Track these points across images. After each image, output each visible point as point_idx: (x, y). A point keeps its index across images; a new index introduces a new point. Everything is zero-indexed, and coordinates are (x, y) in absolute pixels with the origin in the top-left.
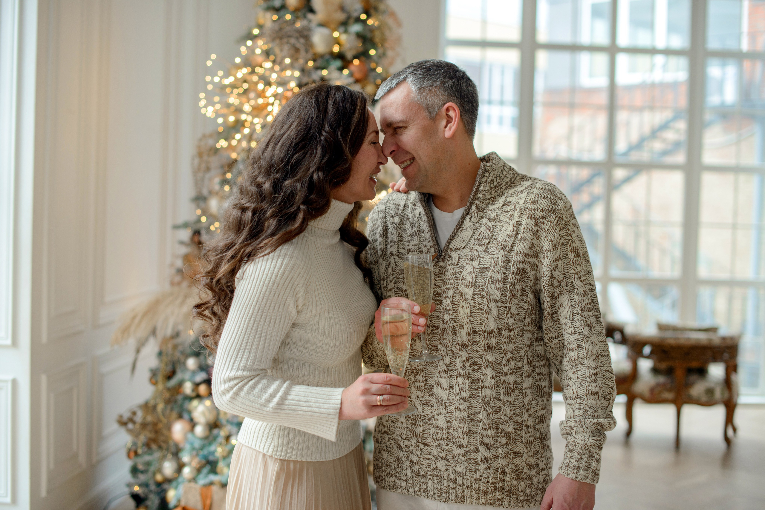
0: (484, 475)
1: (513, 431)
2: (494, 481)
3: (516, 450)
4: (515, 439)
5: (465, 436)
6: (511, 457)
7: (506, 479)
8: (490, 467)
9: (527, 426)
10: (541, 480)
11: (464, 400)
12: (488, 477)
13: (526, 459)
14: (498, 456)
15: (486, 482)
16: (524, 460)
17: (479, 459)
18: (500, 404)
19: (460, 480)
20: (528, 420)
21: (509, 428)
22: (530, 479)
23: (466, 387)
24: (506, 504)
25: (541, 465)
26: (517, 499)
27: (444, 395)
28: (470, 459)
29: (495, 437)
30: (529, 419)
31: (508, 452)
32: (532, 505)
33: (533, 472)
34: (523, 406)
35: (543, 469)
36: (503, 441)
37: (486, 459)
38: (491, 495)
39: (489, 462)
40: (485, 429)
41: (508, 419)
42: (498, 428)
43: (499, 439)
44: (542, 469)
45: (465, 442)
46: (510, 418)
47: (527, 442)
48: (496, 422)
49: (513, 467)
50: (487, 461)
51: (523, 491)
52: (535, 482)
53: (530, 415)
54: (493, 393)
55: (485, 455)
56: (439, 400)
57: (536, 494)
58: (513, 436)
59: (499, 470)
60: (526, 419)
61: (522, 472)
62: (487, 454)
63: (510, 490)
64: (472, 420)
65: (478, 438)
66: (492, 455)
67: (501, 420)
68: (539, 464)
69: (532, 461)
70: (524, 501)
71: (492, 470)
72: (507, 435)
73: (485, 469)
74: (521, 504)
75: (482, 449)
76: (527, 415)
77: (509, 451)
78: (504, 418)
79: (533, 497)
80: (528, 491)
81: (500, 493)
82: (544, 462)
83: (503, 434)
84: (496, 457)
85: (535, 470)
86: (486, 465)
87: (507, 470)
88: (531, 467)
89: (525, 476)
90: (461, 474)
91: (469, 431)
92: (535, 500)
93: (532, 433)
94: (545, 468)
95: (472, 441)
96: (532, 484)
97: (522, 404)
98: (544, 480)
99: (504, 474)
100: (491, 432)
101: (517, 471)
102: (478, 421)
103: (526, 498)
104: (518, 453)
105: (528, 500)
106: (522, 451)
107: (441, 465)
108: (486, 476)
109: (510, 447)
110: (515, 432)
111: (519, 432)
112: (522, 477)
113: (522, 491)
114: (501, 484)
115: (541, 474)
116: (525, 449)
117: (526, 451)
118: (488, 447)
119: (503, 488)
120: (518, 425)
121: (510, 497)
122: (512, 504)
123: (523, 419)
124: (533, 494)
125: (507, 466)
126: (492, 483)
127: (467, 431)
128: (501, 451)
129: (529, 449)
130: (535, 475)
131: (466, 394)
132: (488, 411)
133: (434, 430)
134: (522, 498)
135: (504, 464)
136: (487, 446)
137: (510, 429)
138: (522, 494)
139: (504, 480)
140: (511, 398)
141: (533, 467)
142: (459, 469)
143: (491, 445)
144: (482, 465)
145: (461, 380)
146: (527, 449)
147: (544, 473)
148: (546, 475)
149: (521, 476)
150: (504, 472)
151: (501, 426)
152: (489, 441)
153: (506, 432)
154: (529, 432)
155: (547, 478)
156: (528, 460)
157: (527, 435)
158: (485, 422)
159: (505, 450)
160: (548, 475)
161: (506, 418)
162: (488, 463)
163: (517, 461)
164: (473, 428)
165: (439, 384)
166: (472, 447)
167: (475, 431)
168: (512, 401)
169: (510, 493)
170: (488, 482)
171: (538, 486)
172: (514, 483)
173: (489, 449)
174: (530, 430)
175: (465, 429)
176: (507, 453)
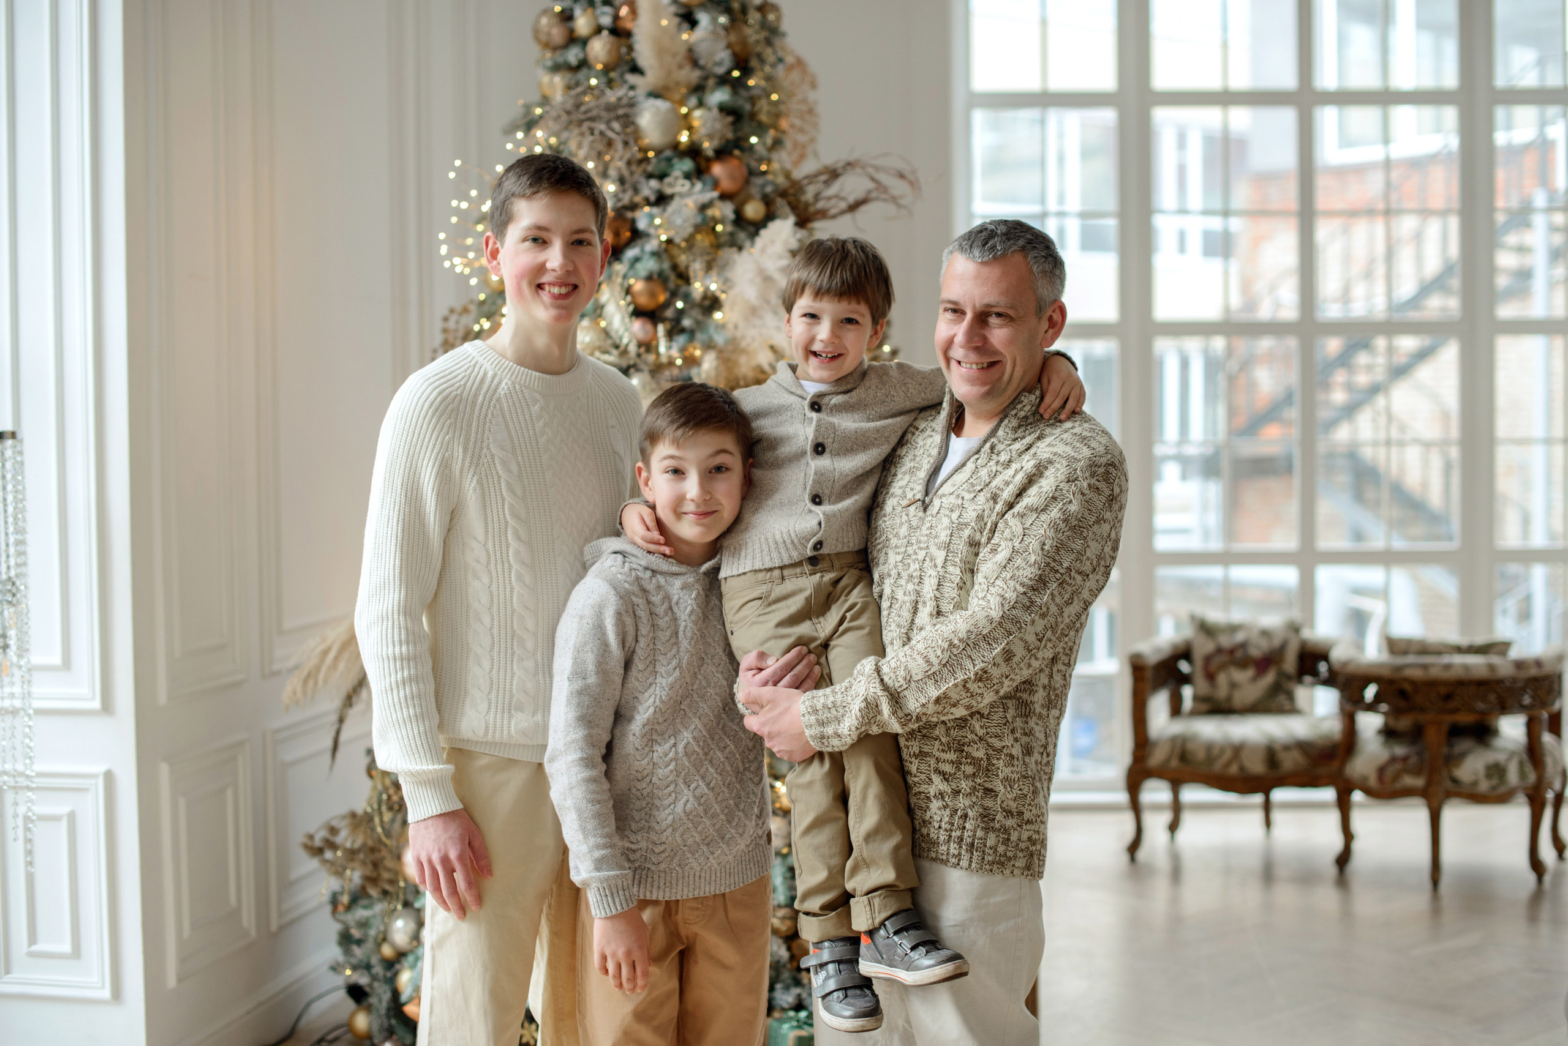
0: (936, 817)
1: (985, 758)
2: (948, 827)
3: (988, 785)
4: (988, 770)
5: (913, 759)
6: (980, 795)
7: (968, 826)
8: (945, 807)
9: (1012, 757)
10: (1025, 837)
12: (941, 821)
13: (1003, 802)
14: (960, 791)
15: (937, 827)
16: (999, 803)
17: (932, 794)
20: (1012, 746)
21: (979, 753)
22: (1006, 831)
24: (964, 863)
25: (1027, 815)
26: (983, 859)
28: (920, 793)
29: (957, 764)
30: (1015, 744)
31: (975, 788)
32: (1007, 872)
33: (1010, 822)
34: (1005, 725)
35: (1028, 822)
36: (970, 770)
37: (941, 795)
38: (943, 848)
39: (946, 799)
40: (943, 751)
41: (976, 738)
42: (962, 751)
43: (962, 767)
44: (1028, 820)
46: (981, 739)
47: (1006, 779)
48: (959, 741)
49: (981, 810)
50: (943, 798)
51: (994, 849)
52: (1014, 837)
53: (1016, 740)
55: (941, 788)
57: (1015, 857)
58: (984, 764)
59: (959, 812)
60: (1010, 745)
61: (994, 819)
63: (972, 844)
64: (924, 736)
65: (932, 762)
66: (950, 790)
67: (967, 740)
68: (1023, 813)
69: (1013, 805)
70: (993, 863)
71: (948, 812)
72: (975, 762)
73: (939, 809)
74: (987, 867)
75: (936, 779)
76: (1011, 738)
77: (977, 787)
78: (971, 736)
79: (1010, 859)
80: (1001, 849)
81: (956, 845)
82: (1034, 811)
83: (969, 761)
84: (956, 792)
85: (1015, 820)
86: (940, 803)
87: (971, 814)
88: (1008, 813)
89: (997, 826)
91: (920, 752)
92: (1014, 865)
93: (1019, 768)
94: (1034, 821)
95: (923, 767)
96: (1008, 839)
97: (1004, 721)
98: (1030, 839)
99: (966, 819)
100: (952, 756)
101: (986, 816)
102: (932, 738)
103: (997, 858)
104: (991, 790)
105: (1002, 864)
106: (997, 789)
108: (939, 819)
109: (978, 781)
110: (988, 759)
111: (995, 762)
112: (992, 828)
113: (991, 848)
114: (958, 833)
115: (1024, 827)
116: (1002, 787)
117: (1003, 791)
119: (961, 839)
120: (994, 751)
121: (972, 854)
122: (973, 865)
123: (1004, 744)
124: (1009, 854)
125: (972, 807)
126: (946, 830)
127: (917, 752)
128: (965, 785)
129: (1009, 789)
130: (1015, 826)
132: (948, 724)
134: (990, 858)
135: (967, 804)
136: (944, 775)
138: (991, 852)
139: (964, 828)
141: (1012, 815)
143: (950, 775)
144: (935, 801)
146: (1005, 787)
147: (1029, 827)
148: (1034, 831)
149: (992, 825)
151: (965, 748)
152: (948, 768)
153: (973, 758)
154: (1013, 766)
155: (1035, 836)
156: (1005, 803)
157: (1010, 769)
158: (943, 740)
159: (971, 783)
160: (1038, 832)
161: (974, 736)
162: (944, 800)
163: (988, 803)
164: (926, 749)
166: (923, 776)
167: (928, 753)
168: (986, 713)
170: (940, 827)
171: (1017, 845)
173: (947, 780)
174: (1016, 762)
175: (914, 749)
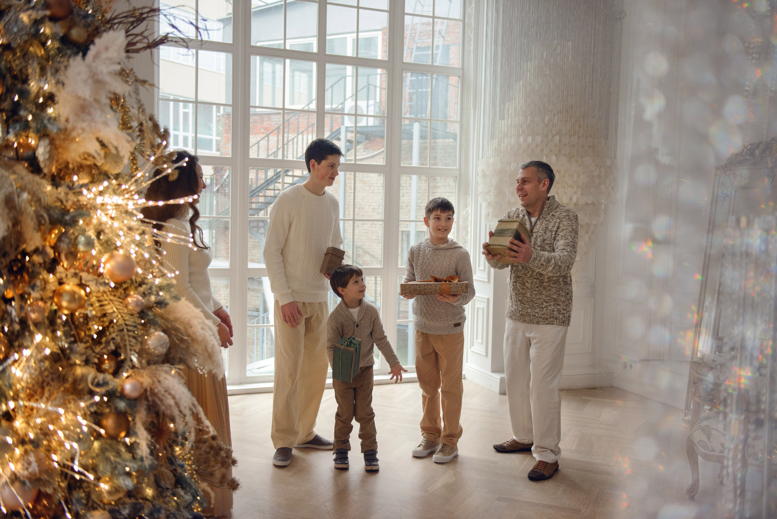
11: (537, 287)
18: (550, 288)
19: (537, 315)
22: (564, 314)
23: (537, 283)
25: (568, 310)
27: (529, 286)
33: (565, 312)
45: (538, 302)
54: (548, 284)
56: (527, 288)
62: (546, 304)
69: (564, 308)
75: (544, 303)
87: (555, 310)
88: (564, 310)
90: (537, 313)
101: (559, 310)
107: (529, 310)
118: (547, 302)
128: (552, 303)
131: (537, 285)
133: (526, 298)
137: (556, 297)
140: (555, 286)
142: (536, 311)
145: (535, 280)
150: (553, 311)
163: (558, 307)
165: (527, 282)
169: (556, 319)
172: (558, 315)
176: (554, 305)
